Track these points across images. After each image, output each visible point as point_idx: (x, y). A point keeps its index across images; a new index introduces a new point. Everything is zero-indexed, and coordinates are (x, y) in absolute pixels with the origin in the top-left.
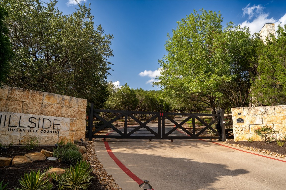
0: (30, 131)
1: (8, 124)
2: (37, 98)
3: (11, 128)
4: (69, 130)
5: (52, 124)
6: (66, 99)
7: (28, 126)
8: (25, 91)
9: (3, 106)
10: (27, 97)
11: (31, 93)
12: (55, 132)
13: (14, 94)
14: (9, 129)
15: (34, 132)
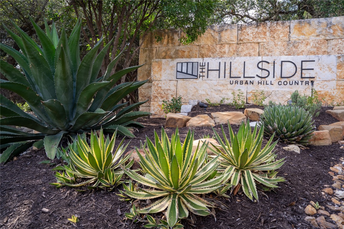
0: (261, 83)
1: (229, 75)
2: (279, 33)
3: (233, 79)
4: (336, 79)
5: (299, 70)
6: (335, 24)
7: (257, 75)
8: (260, 25)
9: (234, 54)
10: (264, 35)
11: (269, 28)
12: (306, 83)
13: (245, 34)
14: (232, 82)
15: (266, 84)
